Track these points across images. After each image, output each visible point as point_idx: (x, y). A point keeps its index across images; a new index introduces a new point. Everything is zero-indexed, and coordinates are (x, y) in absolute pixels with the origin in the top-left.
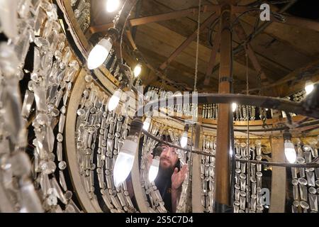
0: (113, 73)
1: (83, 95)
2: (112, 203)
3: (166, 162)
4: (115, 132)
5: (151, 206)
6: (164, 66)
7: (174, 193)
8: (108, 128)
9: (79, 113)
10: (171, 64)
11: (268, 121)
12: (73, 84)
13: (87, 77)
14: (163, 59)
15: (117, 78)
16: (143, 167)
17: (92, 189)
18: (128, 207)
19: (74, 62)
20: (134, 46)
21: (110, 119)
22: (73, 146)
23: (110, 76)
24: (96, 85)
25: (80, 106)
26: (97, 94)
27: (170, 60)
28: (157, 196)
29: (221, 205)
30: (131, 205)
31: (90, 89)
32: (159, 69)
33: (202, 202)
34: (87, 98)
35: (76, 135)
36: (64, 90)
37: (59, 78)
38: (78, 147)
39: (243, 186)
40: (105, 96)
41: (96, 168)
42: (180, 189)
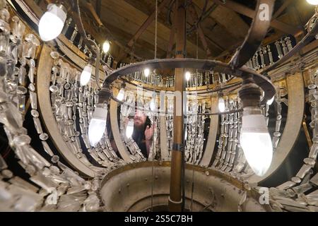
0: (82, 50)
1: (52, 72)
2: (99, 157)
3: (138, 121)
4: (94, 104)
5: (131, 154)
6: (131, 43)
7: (147, 143)
8: (87, 101)
9: (52, 90)
10: (137, 42)
11: (210, 86)
12: (37, 61)
13: (52, 53)
14: (129, 37)
15: (87, 54)
16: (122, 128)
17: (80, 151)
18: (113, 157)
19: (31, 35)
20: (99, 21)
21: (87, 94)
22: (53, 119)
23: (79, 53)
24: (65, 61)
25: (51, 83)
26: (68, 71)
27: (136, 37)
28: (135, 147)
29: (177, 145)
30: (115, 156)
31: (58, 65)
32: (127, 46)
33: (168, 144)
34: (58, 75)
35: (54, 110)
36: (27, 67)
37: (14, 53)
38: (58, 120)
39: (193, 130)
40: (77, 72)
41: (81, 134)
42: (152, 139)
